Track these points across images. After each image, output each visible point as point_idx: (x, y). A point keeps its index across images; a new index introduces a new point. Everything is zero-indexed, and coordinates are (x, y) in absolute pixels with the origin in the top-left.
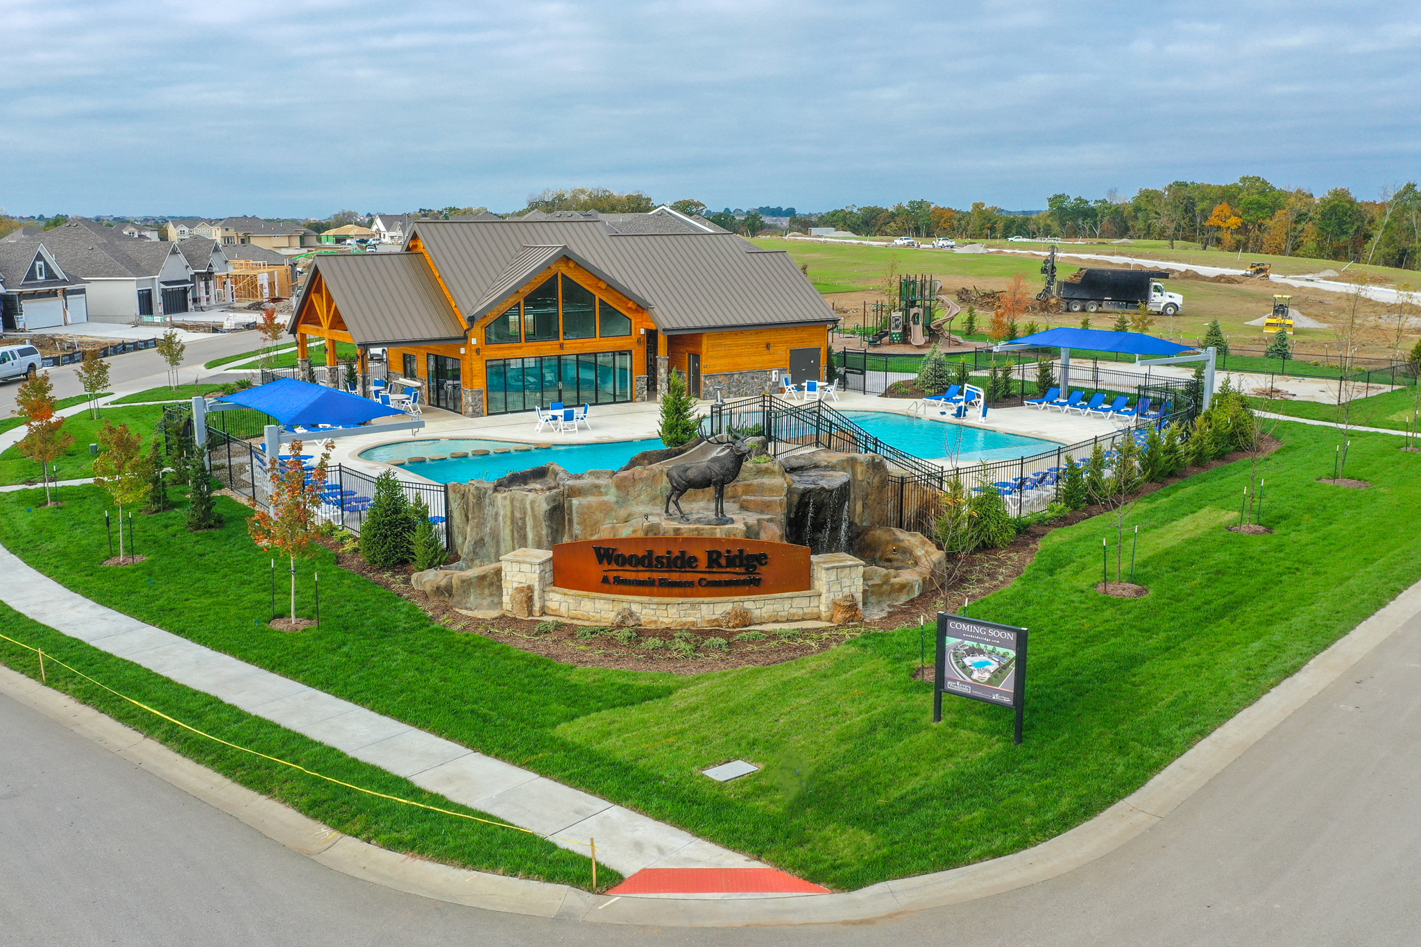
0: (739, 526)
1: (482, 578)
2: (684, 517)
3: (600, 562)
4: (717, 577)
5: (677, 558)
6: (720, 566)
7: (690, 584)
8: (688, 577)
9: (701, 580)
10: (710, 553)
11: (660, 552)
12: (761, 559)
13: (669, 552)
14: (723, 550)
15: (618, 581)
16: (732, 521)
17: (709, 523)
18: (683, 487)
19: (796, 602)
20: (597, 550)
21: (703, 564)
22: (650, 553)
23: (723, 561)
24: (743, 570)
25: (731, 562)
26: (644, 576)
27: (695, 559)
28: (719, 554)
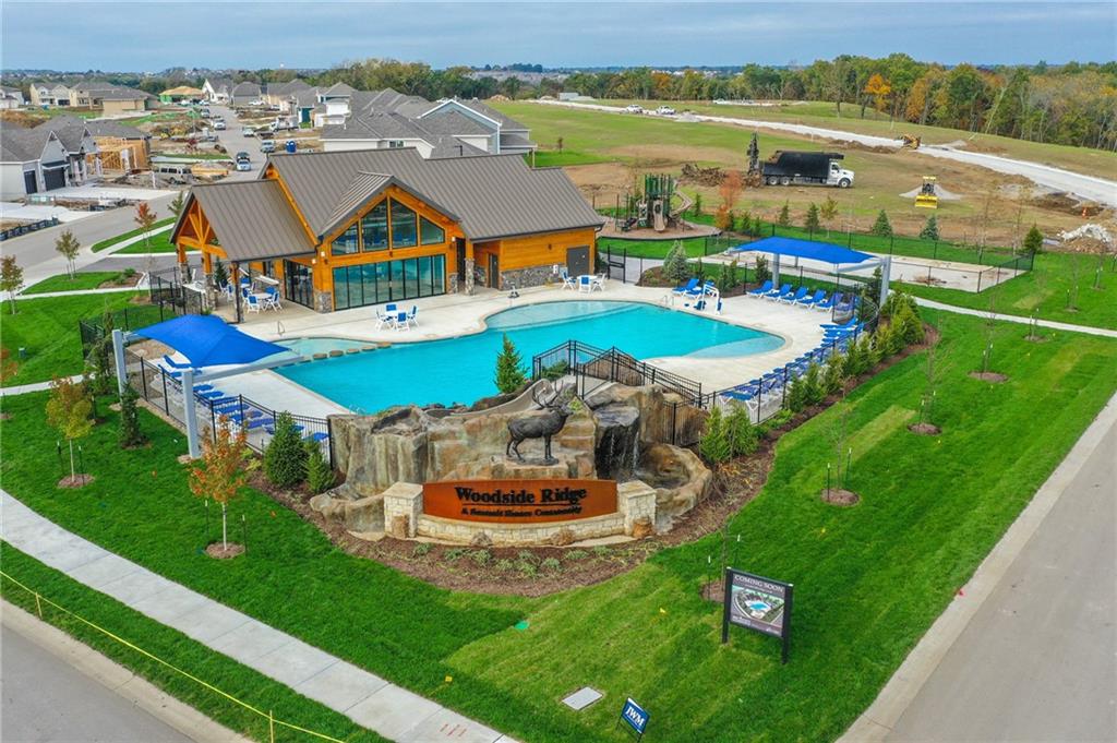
0: (563, 466)
1: (368, 507)
2: (521, 460)
3: (460, 498)
4: (549, 508)
5: (519, 495)
6: (551, 500)
7: (529, 514)
8: (527, 509)
9: (537, 511)
10: (544, 491)
11: (506, 491)
12: (581, 493)
13: (513, 492)
14: (553, 489)
15: (473, 511)
16: (557, 461)
17: (541, 465)
18: (518, 436)
19: (607, 523)
20: (458, 489)
21: (538, 499)
22: (499, 492)
23: (553, 497)
24: (568, 502)
25: (559, 497)
26: (494, 509)
27: (533, 496)
28: (551, 492)
